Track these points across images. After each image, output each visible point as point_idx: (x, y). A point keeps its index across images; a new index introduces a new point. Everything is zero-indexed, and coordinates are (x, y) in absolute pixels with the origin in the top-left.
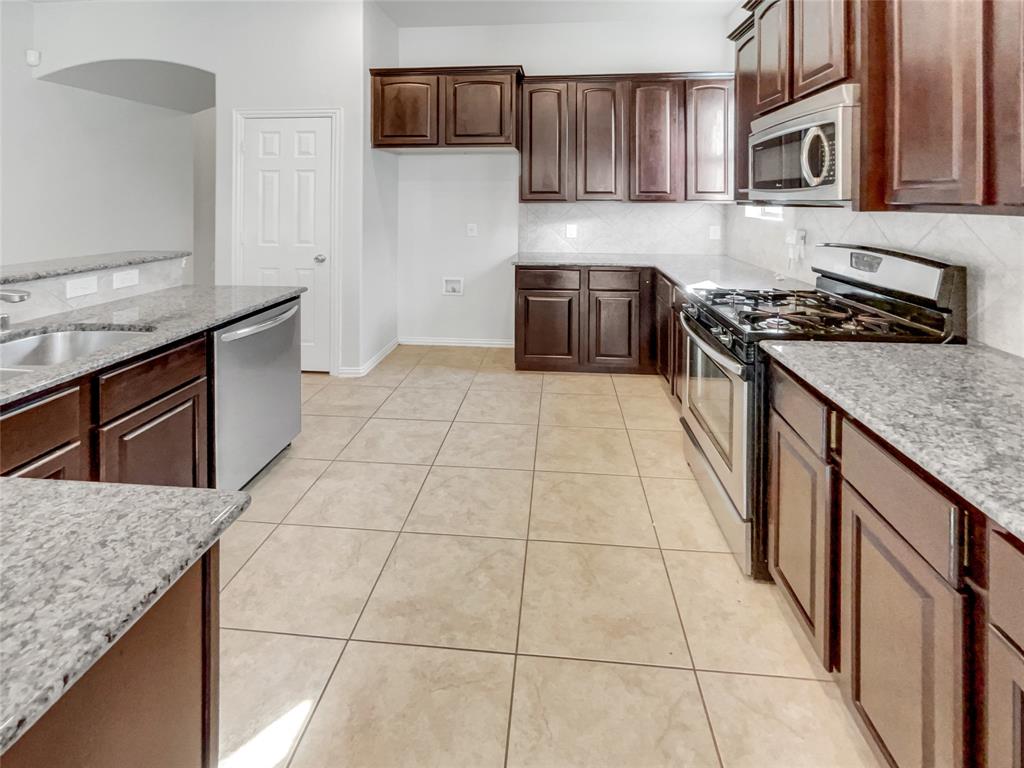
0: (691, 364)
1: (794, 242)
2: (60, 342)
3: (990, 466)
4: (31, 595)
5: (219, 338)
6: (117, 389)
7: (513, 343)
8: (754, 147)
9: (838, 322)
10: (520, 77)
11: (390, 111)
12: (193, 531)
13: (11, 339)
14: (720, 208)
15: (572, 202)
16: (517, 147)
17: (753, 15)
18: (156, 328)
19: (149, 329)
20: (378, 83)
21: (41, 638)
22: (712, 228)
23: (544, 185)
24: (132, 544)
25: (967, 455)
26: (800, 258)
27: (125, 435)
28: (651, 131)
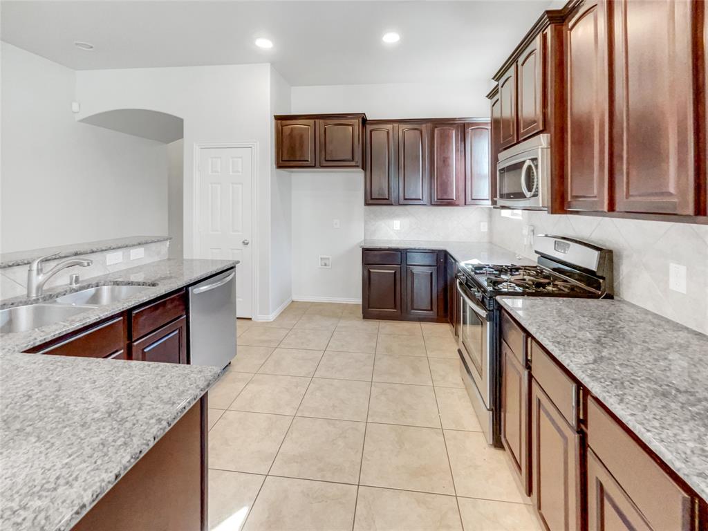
0: (463, 315)
1: (527, 234)
2: (106, 291)
3: (595, 361)
4: (131, 406)
5: (192, 290)
6: (142, 319)
7: (361, 301)
8: (500, 170)
9: (544, 285)
10: (365, 121)
11: (286, 142)
12: (197, 383)
13: (80, 290)
14: (487, 210)
15: (396, 205)
16: (363, 168)
17: (498, 85)
18: (158, 284)
19: (154, 285)
20: (279, 125)
21: (140, 422)
22: (482, 224)
23: (379, 194)
24: (170, 388)
25: (585, 356)
26: (531, 245)
27: (145, 348)
28: (444, 157)
